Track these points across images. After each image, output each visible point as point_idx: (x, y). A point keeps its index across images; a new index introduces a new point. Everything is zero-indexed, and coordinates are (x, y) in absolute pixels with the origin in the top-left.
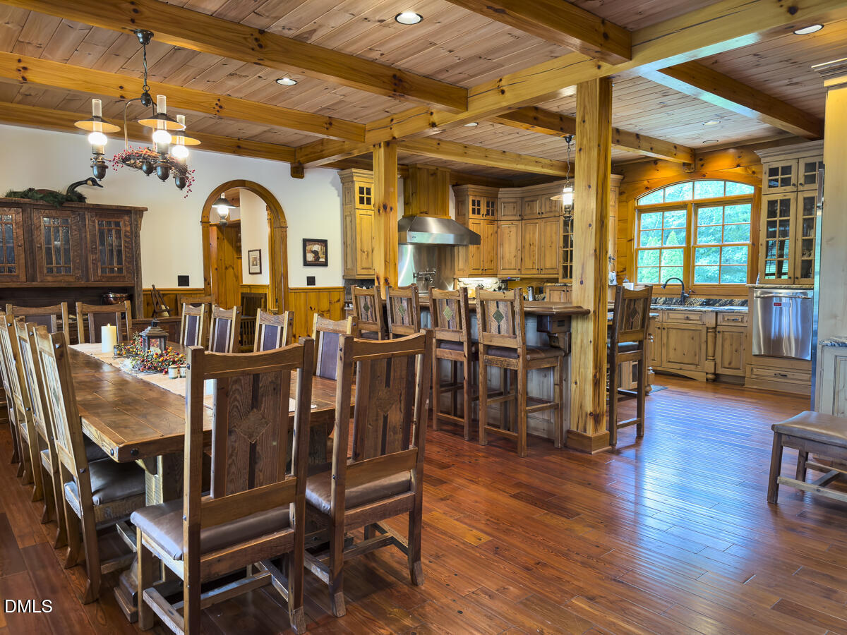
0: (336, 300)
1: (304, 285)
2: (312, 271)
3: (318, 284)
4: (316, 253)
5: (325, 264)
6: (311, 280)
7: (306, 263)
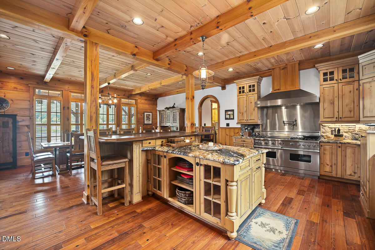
0: (237, 132)
1: (225, 126)
2: (228, 121)
3: (230, 126)
4: (230, 115)
5: (233, 119)
6: (228, 125)
7: (226, 119)
